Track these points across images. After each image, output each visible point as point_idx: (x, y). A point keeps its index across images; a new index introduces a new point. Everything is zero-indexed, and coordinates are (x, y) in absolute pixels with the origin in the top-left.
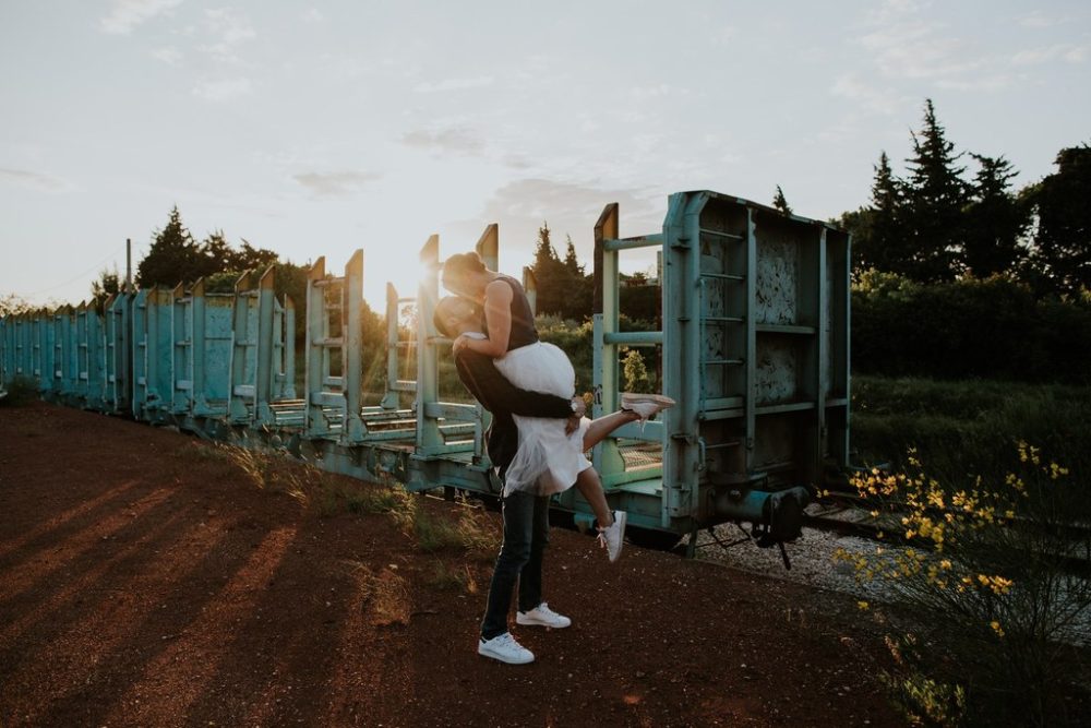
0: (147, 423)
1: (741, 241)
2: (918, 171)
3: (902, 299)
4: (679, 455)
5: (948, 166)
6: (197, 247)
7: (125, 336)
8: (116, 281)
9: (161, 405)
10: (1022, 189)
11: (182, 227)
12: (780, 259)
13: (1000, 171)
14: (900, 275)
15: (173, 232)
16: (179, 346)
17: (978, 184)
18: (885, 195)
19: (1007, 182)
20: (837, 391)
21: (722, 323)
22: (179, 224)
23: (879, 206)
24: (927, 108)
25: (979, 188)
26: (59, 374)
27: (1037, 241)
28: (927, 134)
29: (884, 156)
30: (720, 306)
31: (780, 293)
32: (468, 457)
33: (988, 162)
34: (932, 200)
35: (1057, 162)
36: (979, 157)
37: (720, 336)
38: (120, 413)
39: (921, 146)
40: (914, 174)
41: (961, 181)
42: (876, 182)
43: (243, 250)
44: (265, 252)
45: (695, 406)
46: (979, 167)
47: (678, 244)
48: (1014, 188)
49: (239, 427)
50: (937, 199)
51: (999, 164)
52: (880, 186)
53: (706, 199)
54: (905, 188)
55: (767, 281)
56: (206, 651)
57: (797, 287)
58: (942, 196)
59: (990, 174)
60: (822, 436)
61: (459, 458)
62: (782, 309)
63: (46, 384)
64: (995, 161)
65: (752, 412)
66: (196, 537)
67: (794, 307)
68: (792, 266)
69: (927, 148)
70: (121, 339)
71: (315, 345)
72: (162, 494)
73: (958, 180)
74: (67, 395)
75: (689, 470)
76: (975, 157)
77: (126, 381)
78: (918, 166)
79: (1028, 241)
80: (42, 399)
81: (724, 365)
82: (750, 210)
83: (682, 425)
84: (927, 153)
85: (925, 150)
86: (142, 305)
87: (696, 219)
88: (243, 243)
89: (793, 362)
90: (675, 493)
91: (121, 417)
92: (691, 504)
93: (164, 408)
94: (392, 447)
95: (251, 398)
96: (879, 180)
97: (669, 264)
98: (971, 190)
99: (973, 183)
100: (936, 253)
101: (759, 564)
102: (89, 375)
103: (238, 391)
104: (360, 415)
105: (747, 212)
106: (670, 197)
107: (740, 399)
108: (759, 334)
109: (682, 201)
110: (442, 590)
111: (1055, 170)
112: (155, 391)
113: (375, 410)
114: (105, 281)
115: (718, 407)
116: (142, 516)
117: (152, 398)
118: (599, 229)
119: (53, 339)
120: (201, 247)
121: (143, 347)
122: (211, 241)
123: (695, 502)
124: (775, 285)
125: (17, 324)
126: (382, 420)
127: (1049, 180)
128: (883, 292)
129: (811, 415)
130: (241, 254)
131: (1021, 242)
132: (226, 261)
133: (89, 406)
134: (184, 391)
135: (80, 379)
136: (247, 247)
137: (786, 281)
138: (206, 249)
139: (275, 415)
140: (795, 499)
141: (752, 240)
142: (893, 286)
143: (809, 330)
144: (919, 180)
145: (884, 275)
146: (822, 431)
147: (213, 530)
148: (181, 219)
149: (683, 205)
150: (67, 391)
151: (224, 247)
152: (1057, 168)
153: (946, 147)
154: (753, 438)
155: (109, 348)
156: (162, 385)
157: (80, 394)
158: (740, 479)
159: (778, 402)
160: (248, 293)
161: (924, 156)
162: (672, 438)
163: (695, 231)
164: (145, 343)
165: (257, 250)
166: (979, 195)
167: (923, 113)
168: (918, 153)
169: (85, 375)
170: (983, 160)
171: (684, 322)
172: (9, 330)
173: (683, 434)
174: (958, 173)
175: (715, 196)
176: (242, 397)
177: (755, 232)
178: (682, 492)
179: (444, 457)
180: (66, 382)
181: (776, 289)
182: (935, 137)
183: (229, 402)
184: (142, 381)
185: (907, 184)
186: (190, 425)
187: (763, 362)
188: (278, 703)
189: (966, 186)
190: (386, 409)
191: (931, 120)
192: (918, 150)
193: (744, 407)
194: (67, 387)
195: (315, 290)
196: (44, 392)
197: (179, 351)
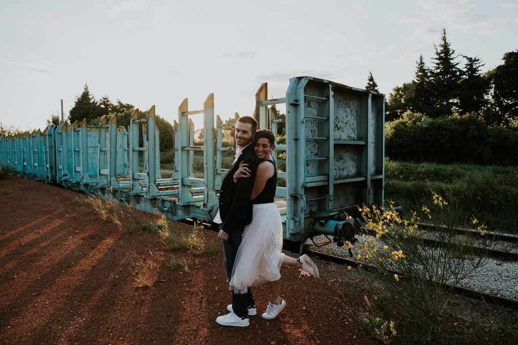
0: (63, 187)
1: (326, 100)
2: (437, 64)
3: (423, 126)
4: (295, 204)
5: (451, 61)
6: (96, 103)
7: (53, 146)
8: (58, 120)
9: (69, 179)
10: (487, 72)
11: (89, 94)
12: (348, 109)
13: (476, 64)
14: (423, 114)
15: (85, 96)
16: (76, 151)
17: (465, 70)
18: (421, 75)
19: (479, 69)
20: (378, 171)
21: (317, 140)
22: (88, 92)
23: (419, 81)
24: (443, 33)
25: (466, 72)
26: (25, 164)
27: (493, 97)
28: (442, 46)
29: (421, 57)
30: (317, 131)
31: (348, 126)
32: (201, 204)
33: (470, 59)
34: (444, 78)
35: (503, 59)
36: (466, 57)
37: (316, 147)
38: (52, 182)
39: (439, 52)
40: (435, 65)
41: (457, 68)
42: (417, 69)
43: (118, 104)
44: (128, 105)
45: (302, 180)
46: (466, 62)
47: (293, 102)
48: (483, 71)
49: (103, 189)
50: (446, 77)
51: (475, 60)
52: (420, 71)
53: (307, 81)
54: (431, 72)
55: (342, 120)
56: (52, 301)
57: (357, 121)
58: (448, 76)
59: (471, 65)
60: (369, 193)
61: (198, 204)
62: (349, 133)
63: (20, 169)
64: (473, 59)
65: (332, 183)
66: (66, 243)
67: (356, 132)
68: (354, 112)
69: (442, 52)
70: (52, 147)
71: (135, 151)
72: (58, 222)
73: (456, 68)
74: (29, 174)
75: (299, 210)
76: (464, 57)
77: (54, 168)
78: (438, 61)
79: (489, 97)
80: (19, 175)
81: (319, 160)
82: (331, 86)
83: (296, 189)
84: (442, 55)
85: (441, 53)
86: (60, 132)
87: (302, 90)
88: (118, 101)
89: (355, 158)
90: (292, 222)
91: (51, 184)
92: (300, 227)
93: (71, 180)
94: (169, 199)
95: (108, 175)
96: (419, 68)
97: (289, 112)
98: (462, 73)
99: (463, 70)
100: (445, 103)
101: (343, 253)
102: (38, 164)
103: (102, 172)
104: (155, 183)
105: (329, 86)
106: (290, 79)
107: (326, 176)
108: (335, 145)
109: (295, 82)
110: (173, 270)
111: (503, 63)
112: (67, 172)
113: (168, 180)
114: (53, 120)
115: (315, 180)
116: (44, 234)
117: (65, 175)
118: (258, 95)
119: (22, 147)
120: (98, 103)
121: (61, 151)
122: (103, 100)
123: (303, 226)
124: (345, 121)
125: (7, 140)
126: (171, 185)
127: (499, 68)
128: (415, 122)
129: (364, 183)
130: (117, 106)
131: (486, 97)
132: (110, 109)
133: (38, 179)
134: (79, 172)
135: (34, 166)
136: (119, 103)
137: (352, 120)
138: (101, 104)
139: (119, 183)
140: (351, 224)
141: (332, 100)
142: (419, 119)
143: (363, 143)
144: (438, 68)
145: (415, 114)
146: (369, 191)
147: (75, 240)
148: (89, 90)
149: (297, 83)
150: (29, 172)
151: (109, 103)
152: (504, 61)
153: (451, 52)
154: (333, 195)
155: (46, 152)
156: (70, 169)
157: (34, 173)
158: (324, 214)
159: (347, 177)
160: (105, 126)
161: (440, 56)
162: (291, 195)
163: (301, 96)
164: (61, 150)
165: (124, 104)
166: (466, 75)
167: (441, 36)
168: (438, 55)
169: (36, 164)
170: (468, 58)
171: (296, 140)
172: (3, 143)
173: (296, 194)
174: (456, 65)
175: (312, 79)
176: (104, 175)
177: (333, 96)
178: (296, 222)
179: (192, 204)
180: (29, 167)
181: (346, 123)
182: (446, 47)
183: (98, 177)
184: (61, 167)
185: (432, 70)
186: (82, 188)
187: (339, 158)
188: (76, 327)
189: (460, 71)
190: (174, 180)
191: (444, 39)
192: (437, 54)
193: (328, 180)
194: (29, 170)
195: (135, 125)
196: (19, 172)
197: (76, 153)
